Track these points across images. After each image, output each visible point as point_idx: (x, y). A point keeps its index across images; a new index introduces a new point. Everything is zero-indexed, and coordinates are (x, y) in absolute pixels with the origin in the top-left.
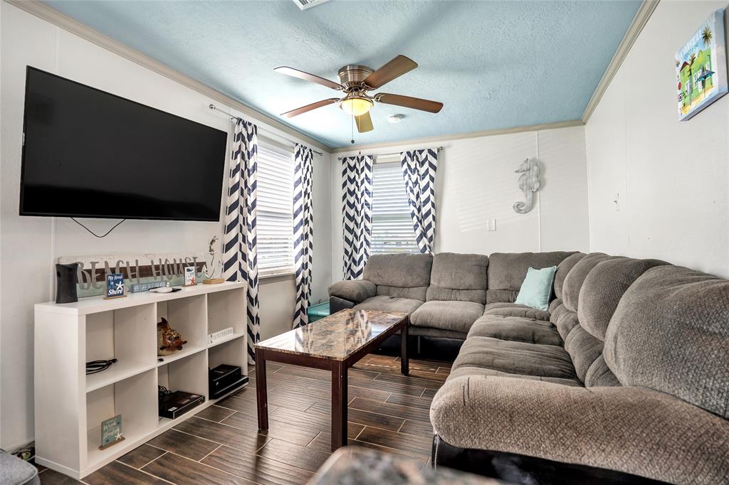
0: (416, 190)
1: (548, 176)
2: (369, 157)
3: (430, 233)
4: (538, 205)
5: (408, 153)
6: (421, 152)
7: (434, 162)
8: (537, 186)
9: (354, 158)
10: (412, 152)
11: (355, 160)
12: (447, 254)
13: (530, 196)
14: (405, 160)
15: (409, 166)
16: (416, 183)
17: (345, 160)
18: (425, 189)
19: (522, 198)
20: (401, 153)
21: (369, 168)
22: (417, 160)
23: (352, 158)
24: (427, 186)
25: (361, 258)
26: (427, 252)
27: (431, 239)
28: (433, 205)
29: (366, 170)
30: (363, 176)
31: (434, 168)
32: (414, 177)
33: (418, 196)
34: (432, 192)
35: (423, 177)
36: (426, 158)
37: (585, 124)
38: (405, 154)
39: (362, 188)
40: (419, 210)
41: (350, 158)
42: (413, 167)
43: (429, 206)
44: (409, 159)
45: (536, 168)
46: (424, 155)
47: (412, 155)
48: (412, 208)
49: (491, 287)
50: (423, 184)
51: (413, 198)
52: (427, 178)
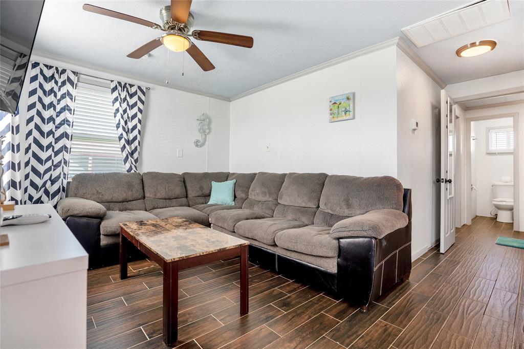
0: (126, 117)
1: (213, 126)
2: (74, 73)
3: (136, 155)
4: (207, 143)
5: (119, 83)
6: (131, 86)
7: (143, 98)
8: (207, 131)
9: (51, 67)
10: (123, 84)
11: (53, 70)
13: (203, 137)
14: (115, 88)
15: (120, 95)
16: (126, 111)
17: (35, 65)
18: (133, 118)
19: (199, 137)
20: (112, 81)
21: (72, 83)
22: (128, 91)
23: (49, 67)
24: (136, 115)
26: (133, 171)
27: (136, 161)
28: (139, 132)
29: (68, 85)
30: (64, 90)
31: (143, 102)
32: (124, 106)
33: (126, 123)
34: (140, 121)
35: (132, 107)
36: (136, 93)
37: (230, 101)
38: (115, 83)
41: (46, 66)
42: (123, 97)
43: (136, 132)
44: (119, 88)
45: (208, 120)
46: (133, 90)
47: (122, 86)
49: (190, 196)
50: (131, 113)
52: (135, 110)
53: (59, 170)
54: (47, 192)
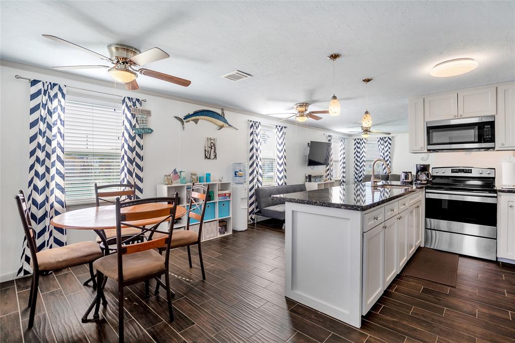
0: (383, 152)
2: (365, 139)
5: (380, 138)
6: (385, 138)
7: (390, 142)
11: (360, 140)
12: (394, 175)
14: (379, 141)
15: (380, 143)
16: (383, 149)
17: (355, 139)
18: (386, 152)
21: (365, 143)
22: (384, 141)
23: (358, 139)
24: (387, 150)
25: (362, 175)
26: (387, 174)
28: (390, 157)
30: (362, 146)
31: (390, 144)
32: (382, 147)
33: (384, 154)
34: (389, 152)
36: (387, 140)
38: (379, 139)
39: (362, 150)
40: (384, 159)
42: (382, 143)
43: (388, 157)
46: (386, 139)
47: (382, 139)
48: (381, 158)
50: (386, 149)
51: (382, 154)
52: (387, 148)
53: (362, 173)
54: (358, 180)
